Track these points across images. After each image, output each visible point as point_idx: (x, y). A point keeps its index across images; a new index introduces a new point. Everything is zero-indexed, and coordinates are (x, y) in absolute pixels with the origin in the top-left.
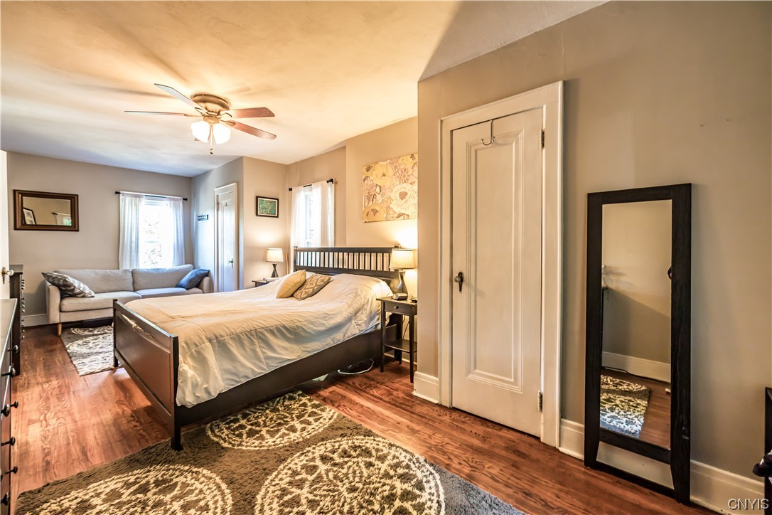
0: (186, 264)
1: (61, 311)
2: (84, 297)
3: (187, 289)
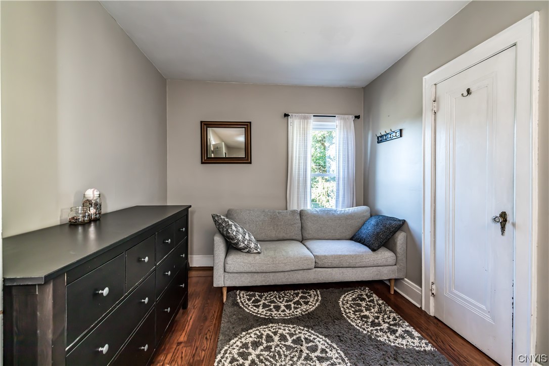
0: (357, 206)
1: (225, 271)
2: (248, 252)
3: (374, 250)
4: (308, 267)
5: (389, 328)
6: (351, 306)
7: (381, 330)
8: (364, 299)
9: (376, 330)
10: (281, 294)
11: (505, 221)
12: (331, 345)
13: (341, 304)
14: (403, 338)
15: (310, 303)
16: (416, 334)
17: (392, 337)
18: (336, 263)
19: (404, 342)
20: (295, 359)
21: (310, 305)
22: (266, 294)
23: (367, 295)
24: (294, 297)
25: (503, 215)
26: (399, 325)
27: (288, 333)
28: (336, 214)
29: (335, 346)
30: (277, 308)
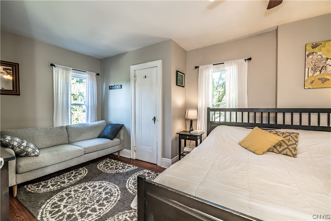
1: (17, 173)
3: (112, 139)
4: (80, 155)
5: (122, 168)
6: (104, 167)
7: (120, 169)
8: (109, 163)
9: (118, 170)
10: (61, 176)
11: (155, 119)
12: (102, 182)
13: (99, 168)
14: (128, 168)
15: (82, 173)
16: (131, 166)
17: (124, 170)
18: (95, 149)
19: (129, 169)
20: (88, 194)
21: (83, 174)
22: (50, 180)
23: (109, 161)
24: (71, 175)
25: (155, 118)
26: (125, 165)
27: (78, 188)
28: (89, 126)
29: (104, 182)
30: (64, 182)
